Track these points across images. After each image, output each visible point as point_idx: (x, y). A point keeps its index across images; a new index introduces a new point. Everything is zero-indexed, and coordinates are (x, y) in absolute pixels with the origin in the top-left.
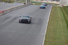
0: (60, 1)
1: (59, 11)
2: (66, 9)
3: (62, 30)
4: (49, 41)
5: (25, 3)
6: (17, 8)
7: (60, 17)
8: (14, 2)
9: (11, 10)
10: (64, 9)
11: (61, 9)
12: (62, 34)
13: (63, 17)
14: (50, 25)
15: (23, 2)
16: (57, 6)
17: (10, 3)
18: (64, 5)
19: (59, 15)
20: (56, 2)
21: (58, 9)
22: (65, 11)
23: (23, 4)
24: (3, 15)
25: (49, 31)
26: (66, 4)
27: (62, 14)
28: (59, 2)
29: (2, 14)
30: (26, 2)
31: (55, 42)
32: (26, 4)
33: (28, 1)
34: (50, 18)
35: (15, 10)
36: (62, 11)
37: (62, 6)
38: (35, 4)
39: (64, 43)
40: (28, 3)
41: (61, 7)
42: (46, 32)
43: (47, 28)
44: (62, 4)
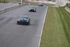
0: (57, 1)
1: (55, 12)
2: (62, 10)
3: (58, 32)
4: (45, 43)
5: (20, 4)
7: (56, 18)
8: (9, 2)
9: (6, 10)
10: (60, 10)
11: (57, 10)
12: (58, 35)
13: (60, 18)
14: (46, 27)
15: (18, 2)
16: (53, 6)
17: (4, 3)
18: (60, 5)
19: (56, 16)
20: (52, 2)
21: (54, 10)
22: (62, 12)
23: (18, 4)
26: (63, 5)
27: (58, 15)
28: (55, 2)
30: (21, 3)
31: (51, 44)
32: (21, 4)
33: (23, 1)
34: (47, 19)
35: (9, 10)
36: (58, 11)
37: (58, 7)
38: (30, 5)
39: (61, 45)
40: (23, 3)
42: (42, 33)
43: (43, 30)
44: (58, 4)
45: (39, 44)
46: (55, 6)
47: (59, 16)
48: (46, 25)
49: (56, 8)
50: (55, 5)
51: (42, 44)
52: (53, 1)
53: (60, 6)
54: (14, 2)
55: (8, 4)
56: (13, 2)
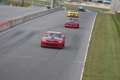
1: (108, 22)
3: (115, 56)
4: (91, 75)
5: (49, 8)
6: (36, 16)
7: (111, 33)
8: (30, 5)
9: (25, 19)
10: (118, 18)
11: (113, 18)
12: (115, 62)
14: (92, 47)
15: (46, 5)
16: (105, 12)
17: (23, 6)
19: (110, 28)
20: (103, 5)
21: (108, 18)
23: (45, 9)
24: (11, 27)
25: (90, 57)
27: (115, 27)
28: (110, 5)
29: (9, 26)
30: (51, 6)
31: (102, 77)
32: (52, 8)
33: (54, 3)
34: (94, 33)
35: (31, 18)
36: (115, 21)
37: (115, 14)
38: (67, 9)
40: (54, 7)
41: (112, 15)
42: (86, 58)
43: (88, 52)
44: (114, 9)
45: (82, 77)
46: (108, 12)
47: (116, 29)
48: (93, 44)
49: (110, 16)
50: (108, 10)
51: (86, 76)
52: (106, 3)
53: (118, 12)
54: (40, 4)
55: (28, 8)
56: (37, 4)
